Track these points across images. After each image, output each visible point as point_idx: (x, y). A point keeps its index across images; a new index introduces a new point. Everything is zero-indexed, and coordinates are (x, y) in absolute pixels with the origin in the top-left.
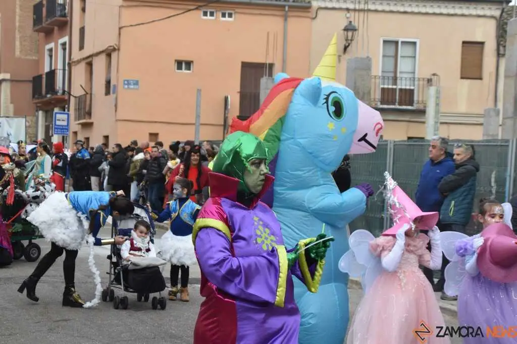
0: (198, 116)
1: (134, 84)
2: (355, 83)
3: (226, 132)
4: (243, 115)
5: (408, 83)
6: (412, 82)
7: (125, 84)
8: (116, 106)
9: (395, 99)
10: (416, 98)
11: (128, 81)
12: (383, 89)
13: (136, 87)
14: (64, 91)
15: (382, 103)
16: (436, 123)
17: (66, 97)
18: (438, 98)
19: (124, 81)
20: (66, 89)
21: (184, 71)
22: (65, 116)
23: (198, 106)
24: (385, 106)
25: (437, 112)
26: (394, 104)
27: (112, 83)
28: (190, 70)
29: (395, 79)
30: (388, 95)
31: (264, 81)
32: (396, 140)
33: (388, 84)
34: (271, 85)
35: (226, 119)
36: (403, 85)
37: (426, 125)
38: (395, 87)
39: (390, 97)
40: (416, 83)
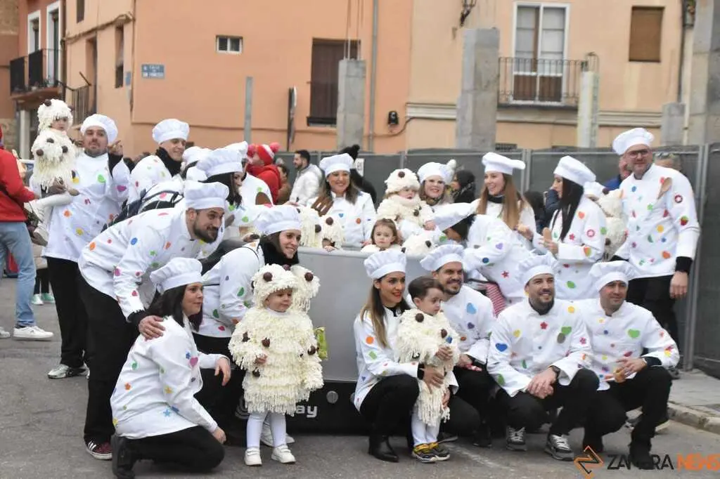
0: (248, 117)
1: (157, 71)
2: (476, 66)
3: (291, 140)
4: (316, 115)
5: (553, 67)
6: (559, 66)
7: (143, 71)
8: (131, 102)
9: (535, 93)
10: (564, 90)
11: (148, 66)
12: (517, 78)
13: (160, 75)
14: (56, 82)
15: (516, 97)
16: (593, 125)
17: (59, 90)
18: (595, 88)
19: (143, 66)
20: (60, 79)
21: (229, 52)
23: (248, 102)
24: (520, 102)
25: (594, 110)
26: (532, 97)
27: (126, 70)
28: (237, 49)
29: (534, 64)
30: (524, 86)
31: (343, 65)
32: (535, 149)
33: (525, 70)
34: (354, 71)
35: (290, 122)
36: (546, 71)
37: (579, 128)
38: (534, 74)
39: (527, 88)
40: (565, 67)
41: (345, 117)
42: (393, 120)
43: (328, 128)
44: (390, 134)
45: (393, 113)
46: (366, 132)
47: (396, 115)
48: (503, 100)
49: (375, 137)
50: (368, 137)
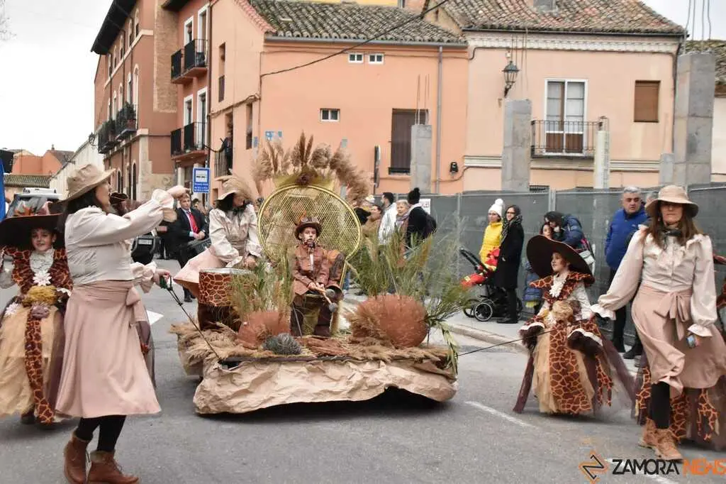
1: (277, 136)
2: (514, 128)
3: (376, 185)
4: (395, 166)
5: (576, 127)
6: (580, 126)
7: (267, 136)
9: (563, 146)
10: (585, 145)
11: (270, 132)
12: (549, 135)
13: (279, 139)
14: (203, 146)
15: (547, 151)
16: (606, 170)
17: (206, 152)
18: (606, 143)
19: (266, 132)
20: (206, 144)
21: (330, 120)
22: (205, 173)
24: (551, 154)
25: (606, 159)
26: (561, 152)
27: (254, 136)
28: (336, 118)
29: (562, 124)
30: (554, 141)
31: (415, 129)
32: (558, 190)
33: (554, 130)
34: (423, 132)
35: (376, 172)
36: (570, 129)
37: (595, 173)
38: (562, 132)
39: (556, 143)
40: (585, 127)
41: (417, 167)
42: (454, 168)
43: (404, 176)
44: (452, 179)
45: (454, 164)
46: (433, 178)
47: (456, 165)
48: (537, 152)
49: (440, 181)
50: (435, 182)
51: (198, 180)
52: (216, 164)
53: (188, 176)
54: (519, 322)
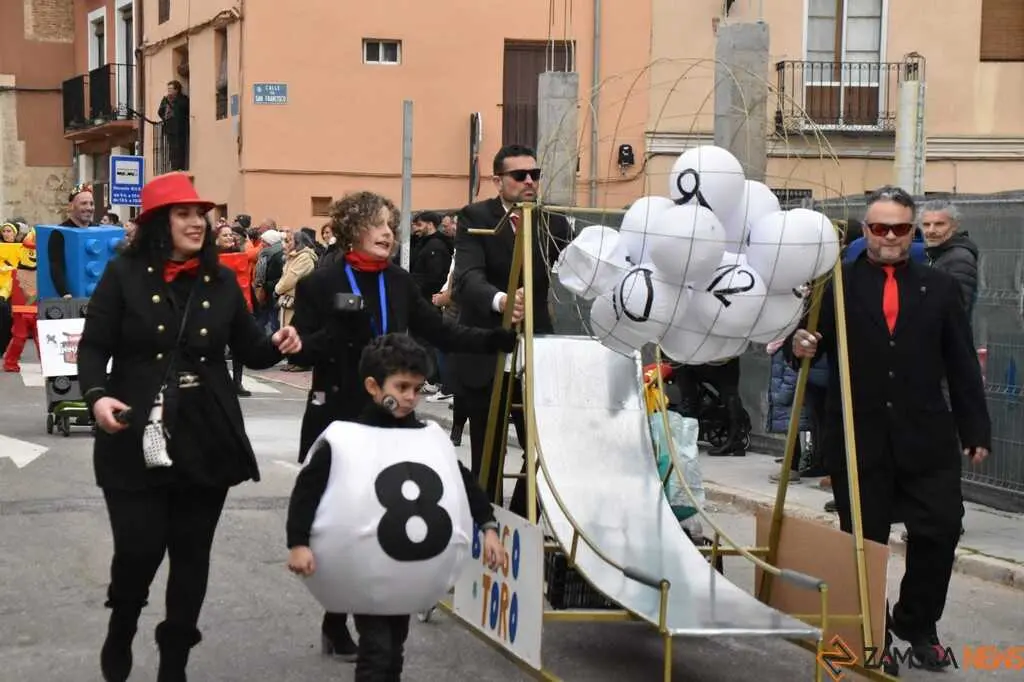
0: (407, 159)
1: (277, 93)
3: (474, 191)
5: (865, 73)
6: (874, 72)
7: (257, 93)
8: (239, 140)
9: (839, 113)
10: (882, 107)
11: (263, 86)
12: (811, 89)
13: (281, 99)
14: (130, 112)
16: (918, 158)
17: (135, 124)
18: (920, 105)
19: (256, 86)
20: (135, 107)
21: (383, 63)
22: (135, 165)
23: (407, 138)
24: (815, 127)
25: (919, 136)
26: (837, 123)
27: (231, 93)
28: (394, 59)
29: (837, 68)
30: (821, 102)
31: (547, 81)
33: (822, 80)
34: (561, 88)
35: (474, 164)
36: (854, 79)
37: (896, 164)
38: (836, 84)
39: (826, 107)
40: (883, 73)
42: (626, 157)
44: (623, 178)
45: (626, 148)
46: (584, 174)
47: (630, 150)
48: (787, 124)
49: (599, 183)
50: (590, 183)
51: (120, 180)
52: (155, 150)
53: (101, 173)
54: (747, 453)
